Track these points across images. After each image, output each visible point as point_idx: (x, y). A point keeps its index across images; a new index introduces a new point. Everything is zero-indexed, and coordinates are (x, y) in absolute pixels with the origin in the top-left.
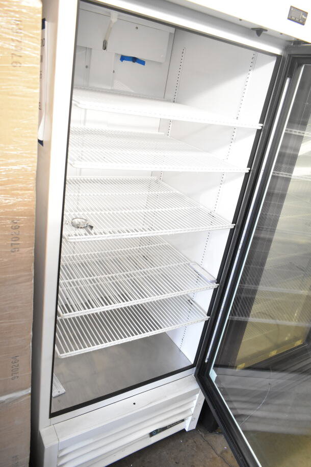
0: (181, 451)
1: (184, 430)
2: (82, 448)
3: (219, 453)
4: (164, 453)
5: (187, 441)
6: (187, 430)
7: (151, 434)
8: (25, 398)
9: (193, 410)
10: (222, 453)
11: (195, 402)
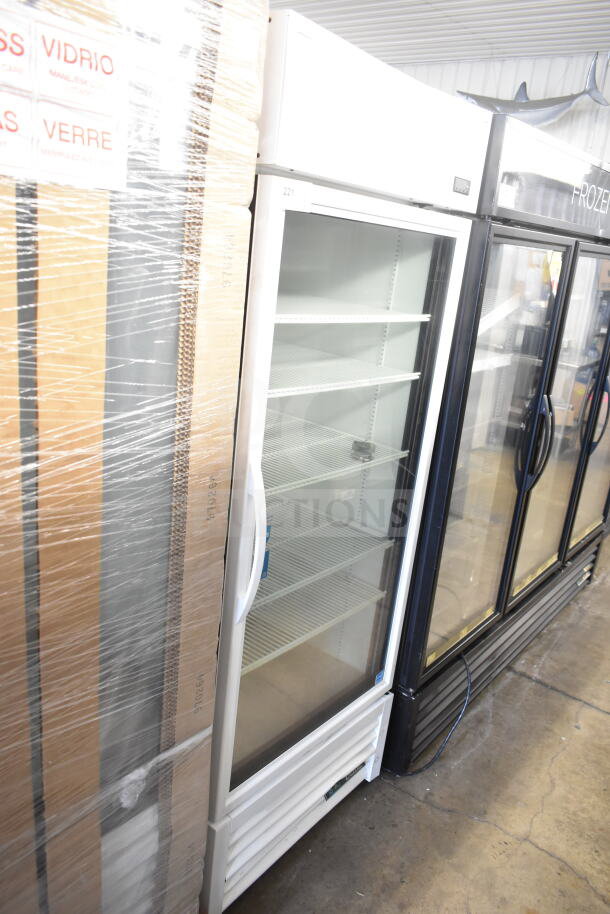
0: (370, 811)
1: (365, 782)
2: (252, 829)
3: (421, 798)
4: (348, 821)
5: (373, 797)
6: (369, 780)
7: (328, 796)
8: (206, 743)
9: (375, 745)
10: (426, 797)
11: (377, 731)
